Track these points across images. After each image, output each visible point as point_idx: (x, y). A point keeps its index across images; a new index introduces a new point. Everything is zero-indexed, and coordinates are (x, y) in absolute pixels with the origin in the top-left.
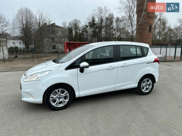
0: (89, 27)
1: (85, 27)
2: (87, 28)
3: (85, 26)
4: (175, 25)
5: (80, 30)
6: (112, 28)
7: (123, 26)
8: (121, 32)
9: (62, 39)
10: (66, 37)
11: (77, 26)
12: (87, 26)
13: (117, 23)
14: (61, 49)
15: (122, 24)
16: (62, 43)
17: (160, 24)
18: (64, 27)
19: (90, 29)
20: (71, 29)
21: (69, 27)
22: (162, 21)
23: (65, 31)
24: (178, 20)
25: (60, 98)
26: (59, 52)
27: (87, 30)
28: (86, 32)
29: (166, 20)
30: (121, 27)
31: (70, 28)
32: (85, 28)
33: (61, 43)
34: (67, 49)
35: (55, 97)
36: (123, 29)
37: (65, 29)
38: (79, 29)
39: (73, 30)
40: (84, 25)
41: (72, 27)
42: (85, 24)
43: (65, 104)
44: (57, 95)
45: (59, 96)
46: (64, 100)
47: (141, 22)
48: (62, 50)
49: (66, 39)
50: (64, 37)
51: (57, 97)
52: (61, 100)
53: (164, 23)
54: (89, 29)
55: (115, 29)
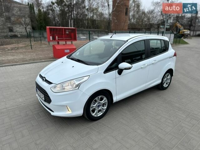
0: (55, 4)
1: (51, 4)
2: (54, 6)
3: (51, 2)
4: (149, 8)
5: (43, 8)
6: (85, 7)
7: (96, 6)
8: (94, 13)
9: (22, 18)
10: (26, 16)
11: (40, 2)
12: (53, 3)
13: (89, 2)
14: (21, 32)
15: (95, 3)
16: (22, 24)
17: (134, 6)
18: (21, 2)
19: (57, 6)
20: (32, 6)
21: (28, 3)
22: (136, 3)
23: (25, 8)
24: (152, 3)
25: (99, 106)
26: (19, 36)
27: (54, 8)
28: (53, 10)
29: (140, 2)
30: (94, 7)
31: (31, 4)
32: (50, 6)
33: (20, 24)
34: (51, 36)
35: (95, 106)
36: (97, 9)
37: (24, 5)
38: (42, 6)
39: (34, 6)
40: (49, 2)
41: (33, 3)
42: (51, 1)
43: (103, 112)
44: (97, 103)
45: (98, 104)
46: (103, 107)
47: (118, 3)
48: (22, 34)
49: (26, 18)
50: (24, 16)
51: (96, 105)
52: (100, 108)
53: (138, 6)
54: (55, 6)
55: (87, 9)
